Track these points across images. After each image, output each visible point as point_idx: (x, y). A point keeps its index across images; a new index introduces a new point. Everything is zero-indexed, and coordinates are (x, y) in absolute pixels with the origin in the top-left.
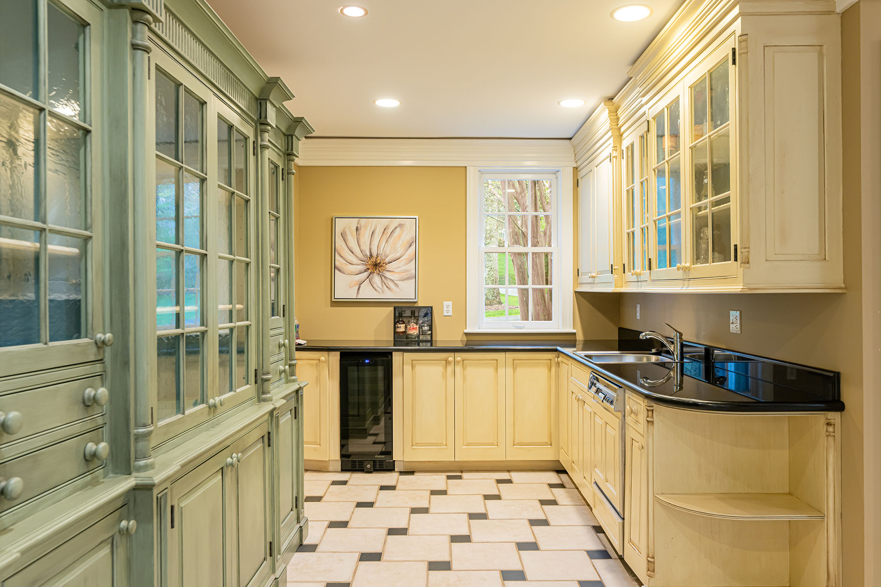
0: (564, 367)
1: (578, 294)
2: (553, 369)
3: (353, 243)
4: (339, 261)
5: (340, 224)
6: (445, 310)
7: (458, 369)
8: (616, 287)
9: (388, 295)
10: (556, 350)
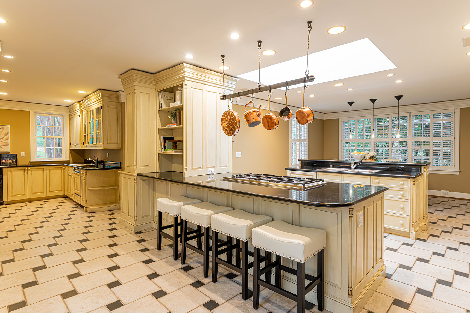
0: (66, 169)
1: (70, 150)
2: (63, 170)
6: (21, 155)
7: (29, 172)
8: (81, 148)
10: (64, 165)
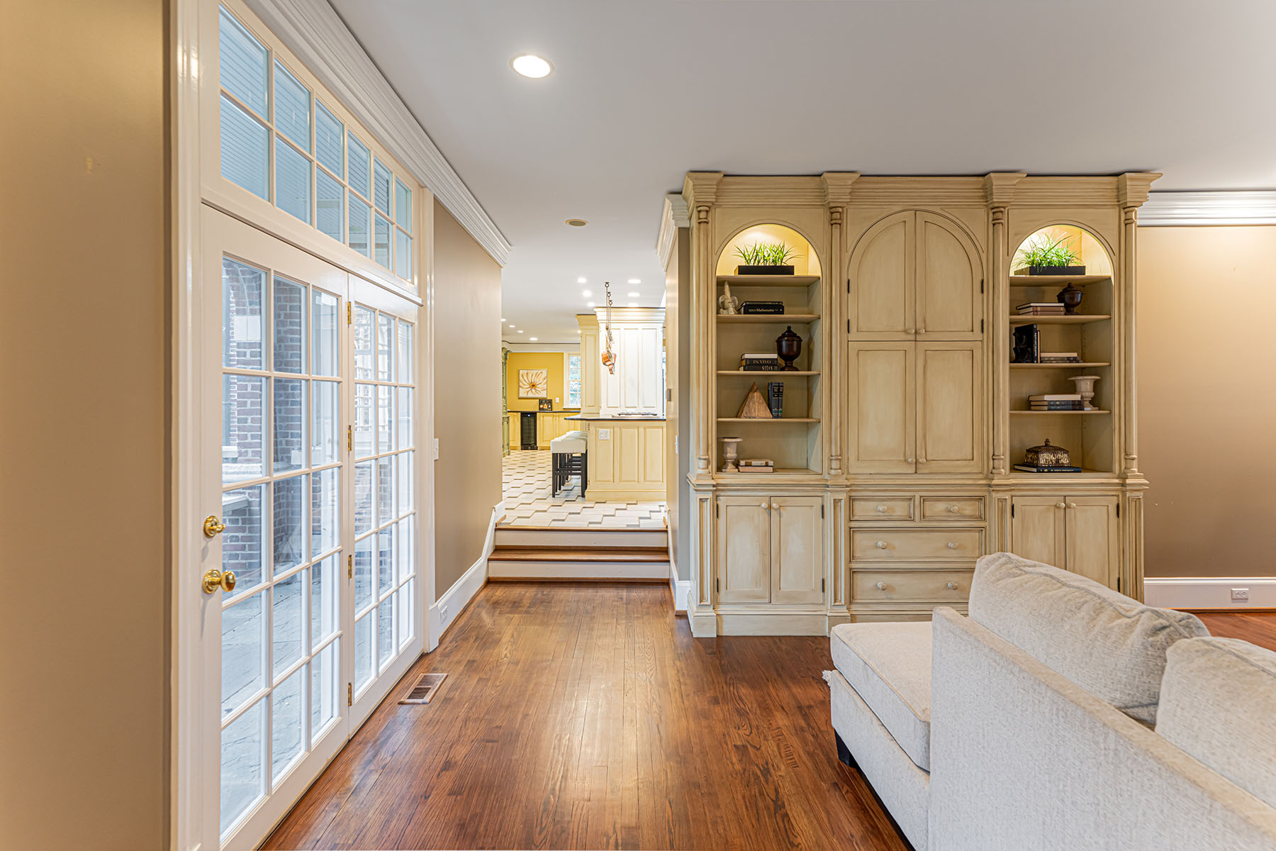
3: (525, 378)
4: (521, 384)
5: (521, 372)
6: (556, 400)
7: (558, 418)
9: (537, 396)
